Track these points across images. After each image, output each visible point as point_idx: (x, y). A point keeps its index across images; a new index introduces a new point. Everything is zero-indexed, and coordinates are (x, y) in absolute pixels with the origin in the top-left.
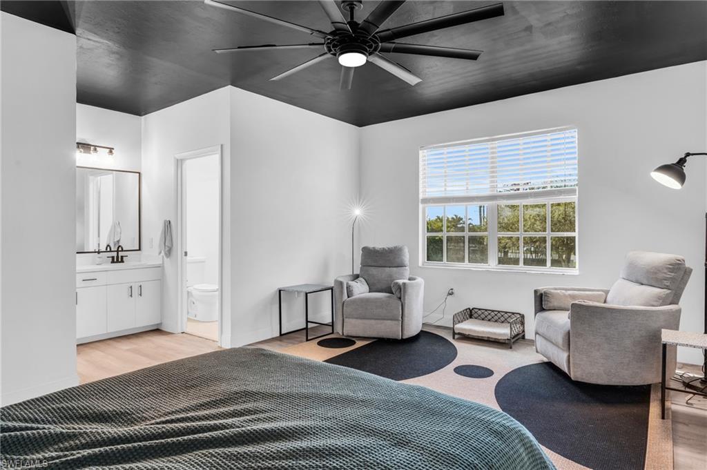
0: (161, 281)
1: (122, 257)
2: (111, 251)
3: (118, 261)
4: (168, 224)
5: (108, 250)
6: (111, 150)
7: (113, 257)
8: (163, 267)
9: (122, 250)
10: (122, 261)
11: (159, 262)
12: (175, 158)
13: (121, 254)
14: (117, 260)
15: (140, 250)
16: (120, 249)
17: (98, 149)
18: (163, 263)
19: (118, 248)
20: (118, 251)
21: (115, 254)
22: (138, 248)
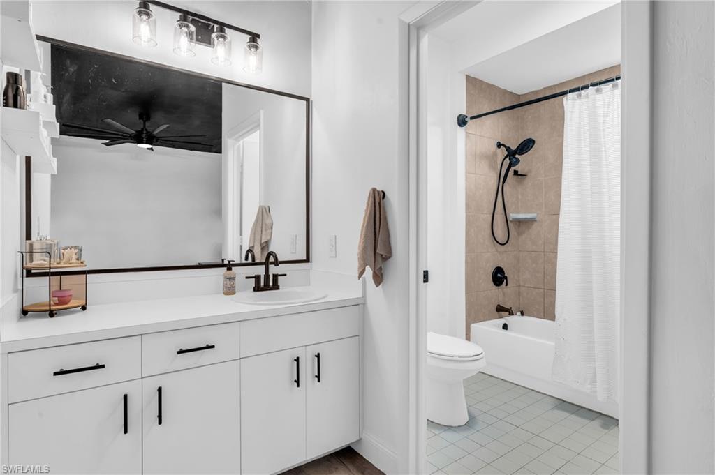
0: (362, 337)
1: (275, 277)
2: (254, 264)
3: (267, 288)
4: (378, 200)
5: (250, 260)
6: (254, 37)
7: (257, 278)
8: (364, 304)
9: (276, 263)
10: (276, 287)
11: (356, 293)
12: (401, 21)
13: (273, 270)
14: (266, 284)
15: (308, 260)
16: (271, 259)
17: (227, 30)
18: (364, 296)
19: (268, 257)
20: (267, 264)
21: (260, 270)
22: (305, 258)
